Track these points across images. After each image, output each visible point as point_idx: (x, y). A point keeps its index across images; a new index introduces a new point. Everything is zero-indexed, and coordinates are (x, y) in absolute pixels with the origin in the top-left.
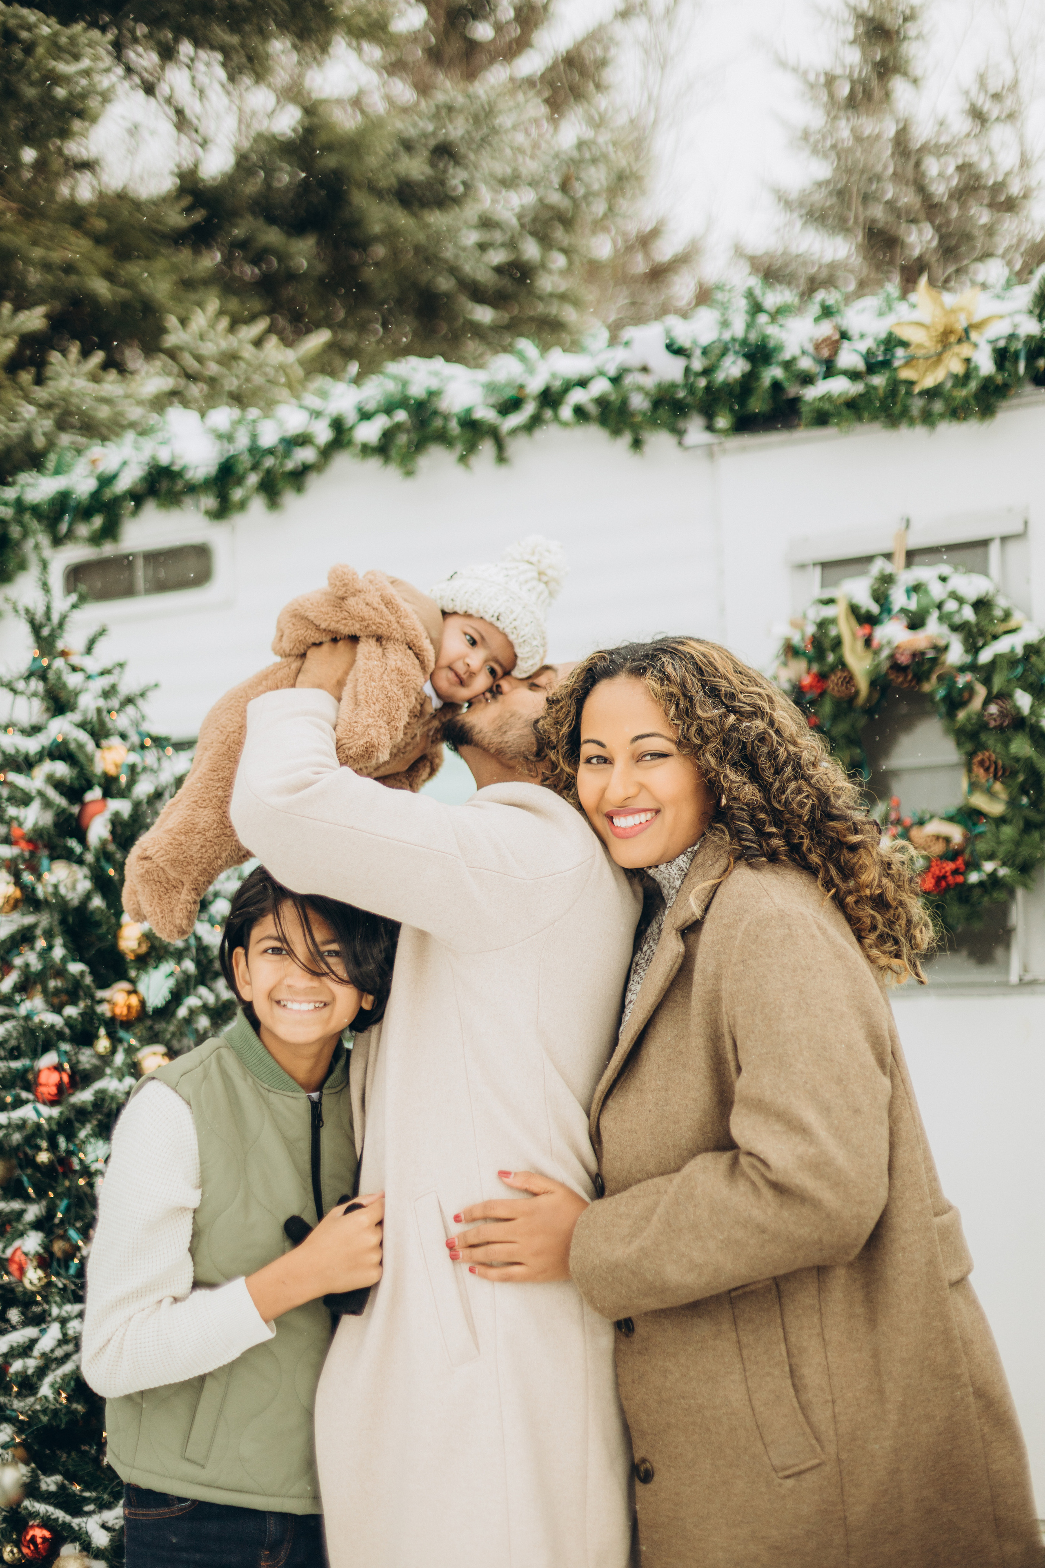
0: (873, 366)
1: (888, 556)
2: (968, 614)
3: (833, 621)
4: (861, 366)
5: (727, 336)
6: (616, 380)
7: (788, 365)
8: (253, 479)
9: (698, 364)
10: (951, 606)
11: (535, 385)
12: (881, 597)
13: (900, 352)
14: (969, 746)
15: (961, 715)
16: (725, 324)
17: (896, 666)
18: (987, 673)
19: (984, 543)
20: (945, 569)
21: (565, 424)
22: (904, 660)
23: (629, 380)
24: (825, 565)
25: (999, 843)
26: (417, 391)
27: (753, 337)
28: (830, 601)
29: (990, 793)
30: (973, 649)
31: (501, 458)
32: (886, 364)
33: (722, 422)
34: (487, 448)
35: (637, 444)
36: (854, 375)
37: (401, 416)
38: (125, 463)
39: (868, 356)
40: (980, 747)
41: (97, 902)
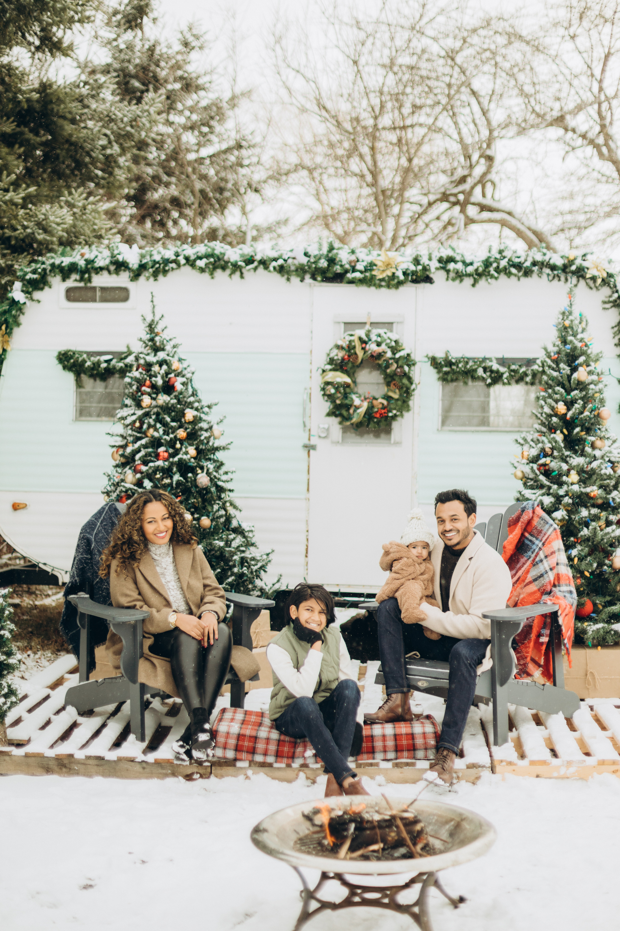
0: (366, 270)
1: (365, 323)
2: (393, 344)
3: (354, 341)
4: (363, 269)
5: (321, 252)
6: (285, 260)
7: (341, 266)
8: (151, 270)
9: (312, 260)
10: (388, 341)
11: (258, 258)
12: (368, 335)
13: (375, 267)
14: (389, 379)
15: (388, 371)
16: (320, 249)
17: (372, 356)
18: (397, 361)
19: (392, 323)
20: (386, 330)
21: (270, 271)
22: (375, 355)
23: (290, 261)
24: (345, 323)
25: (397, 405)
26: (217, 252)
27: (330, 255)
28: (352, 335)
29: (395, 392)
30: (394, 354)
31: (242, 276)
32: (371, 270)
33: (319, 279)
34: (238, 273)
35: (288, 279)
36: (361, 272)
37: (212, 260)
38: (96, 257)
39: (365, 267)
40: (394, 380)
41: (179, 406)
